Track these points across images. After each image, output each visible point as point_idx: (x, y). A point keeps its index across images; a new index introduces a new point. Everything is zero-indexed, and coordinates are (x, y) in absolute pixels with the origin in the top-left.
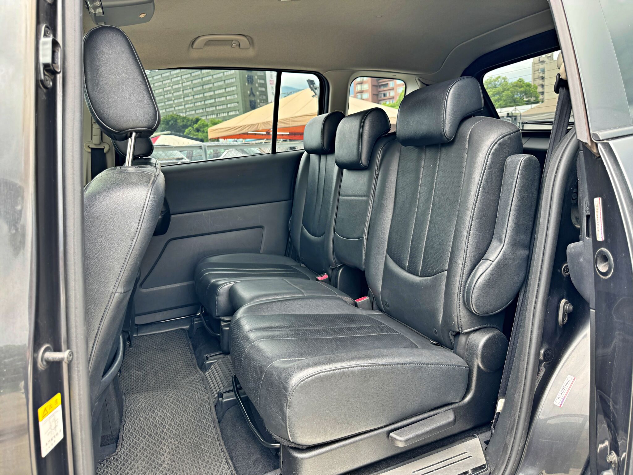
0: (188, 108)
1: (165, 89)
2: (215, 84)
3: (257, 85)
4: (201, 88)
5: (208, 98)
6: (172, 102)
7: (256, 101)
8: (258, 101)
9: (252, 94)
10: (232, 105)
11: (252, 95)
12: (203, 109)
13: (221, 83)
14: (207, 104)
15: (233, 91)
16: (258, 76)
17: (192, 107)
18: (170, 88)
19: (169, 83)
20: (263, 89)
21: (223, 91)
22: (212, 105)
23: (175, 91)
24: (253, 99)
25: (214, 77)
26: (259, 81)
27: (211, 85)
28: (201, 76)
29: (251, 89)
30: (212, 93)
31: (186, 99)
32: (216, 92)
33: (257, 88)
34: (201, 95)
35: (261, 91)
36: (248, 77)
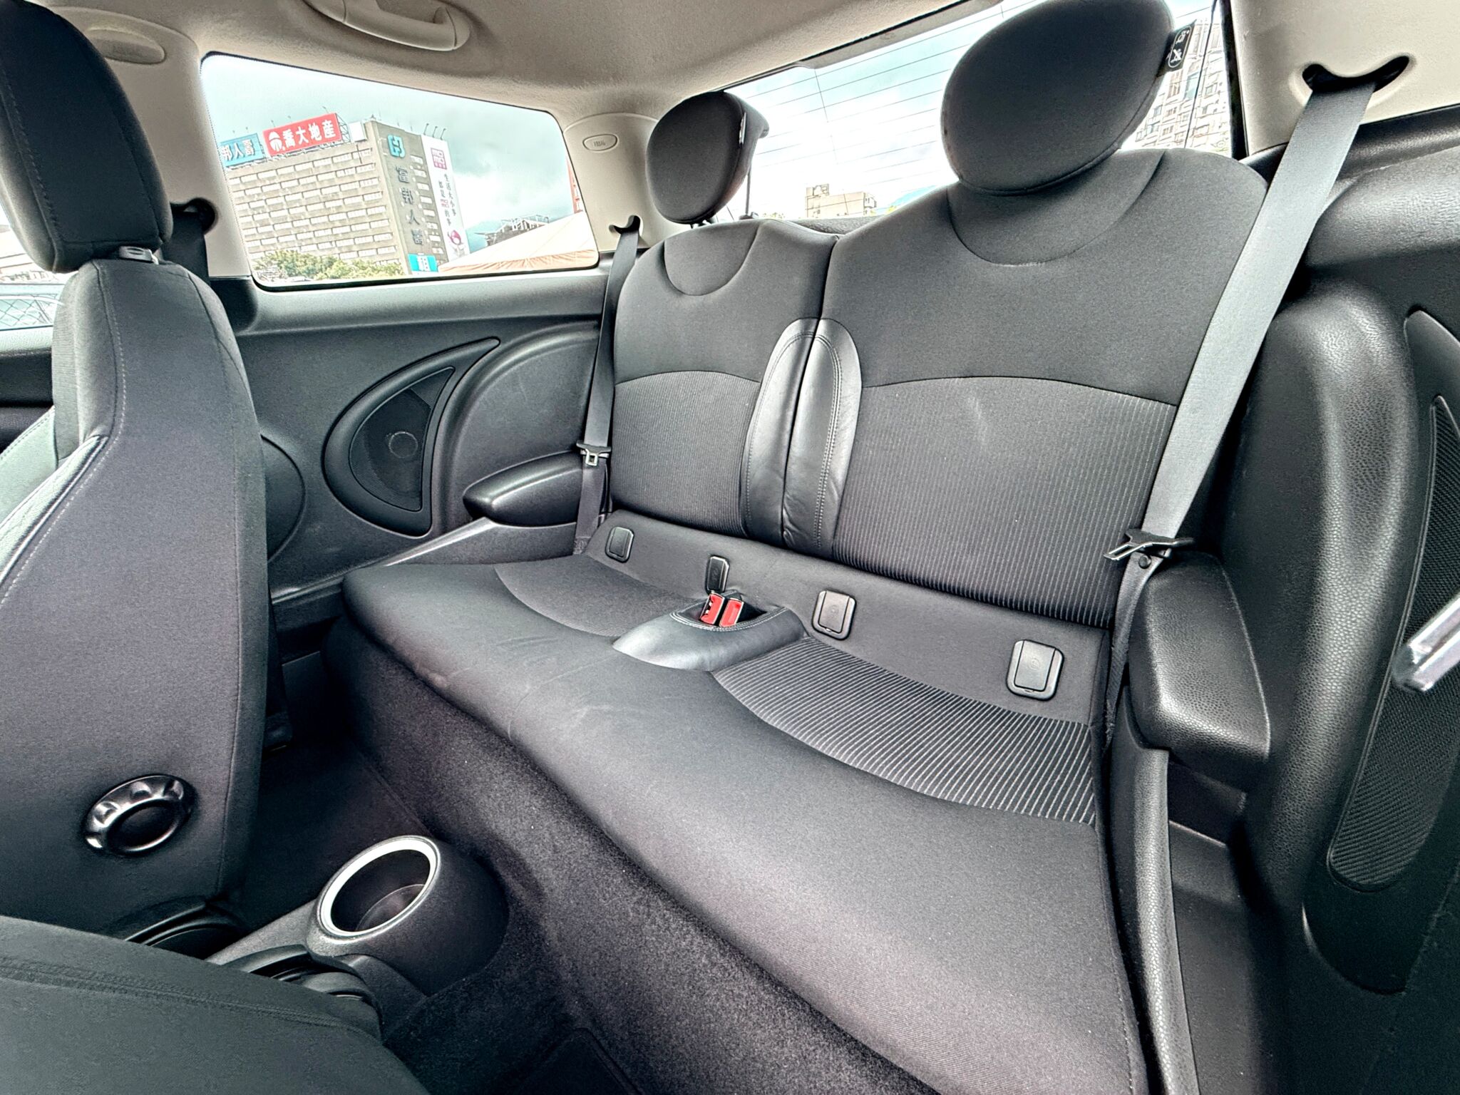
0: (302, 240)
1: (253, 205)
2: (347, 202)
3: (420, 206)
4: (321, 206)
5: (338, 224)
6: (270, 228)
7: (422, 233)
8: (426, 233)
9: (414, 220)
10: (383, 237)
11: (414, 223)
12: (331, 242)
13: (359, 200)
14: (337, 235)
15: (381, 214)
16: (419, 191)
17: (310, 239)
18: (262, 203)
19: (258, 194)
20: (432, 213)
21: (363, 213)
22: (346, 236)
23: (272, 209)
24: (416, 228)
25: (343, 188)
26: (423, 199)
27: (340, 203)
28: (318, 186)
31: (296, 224)
33: (421, 211)
34: (325, 219)
35: (428, 216)
36: (403, 192)
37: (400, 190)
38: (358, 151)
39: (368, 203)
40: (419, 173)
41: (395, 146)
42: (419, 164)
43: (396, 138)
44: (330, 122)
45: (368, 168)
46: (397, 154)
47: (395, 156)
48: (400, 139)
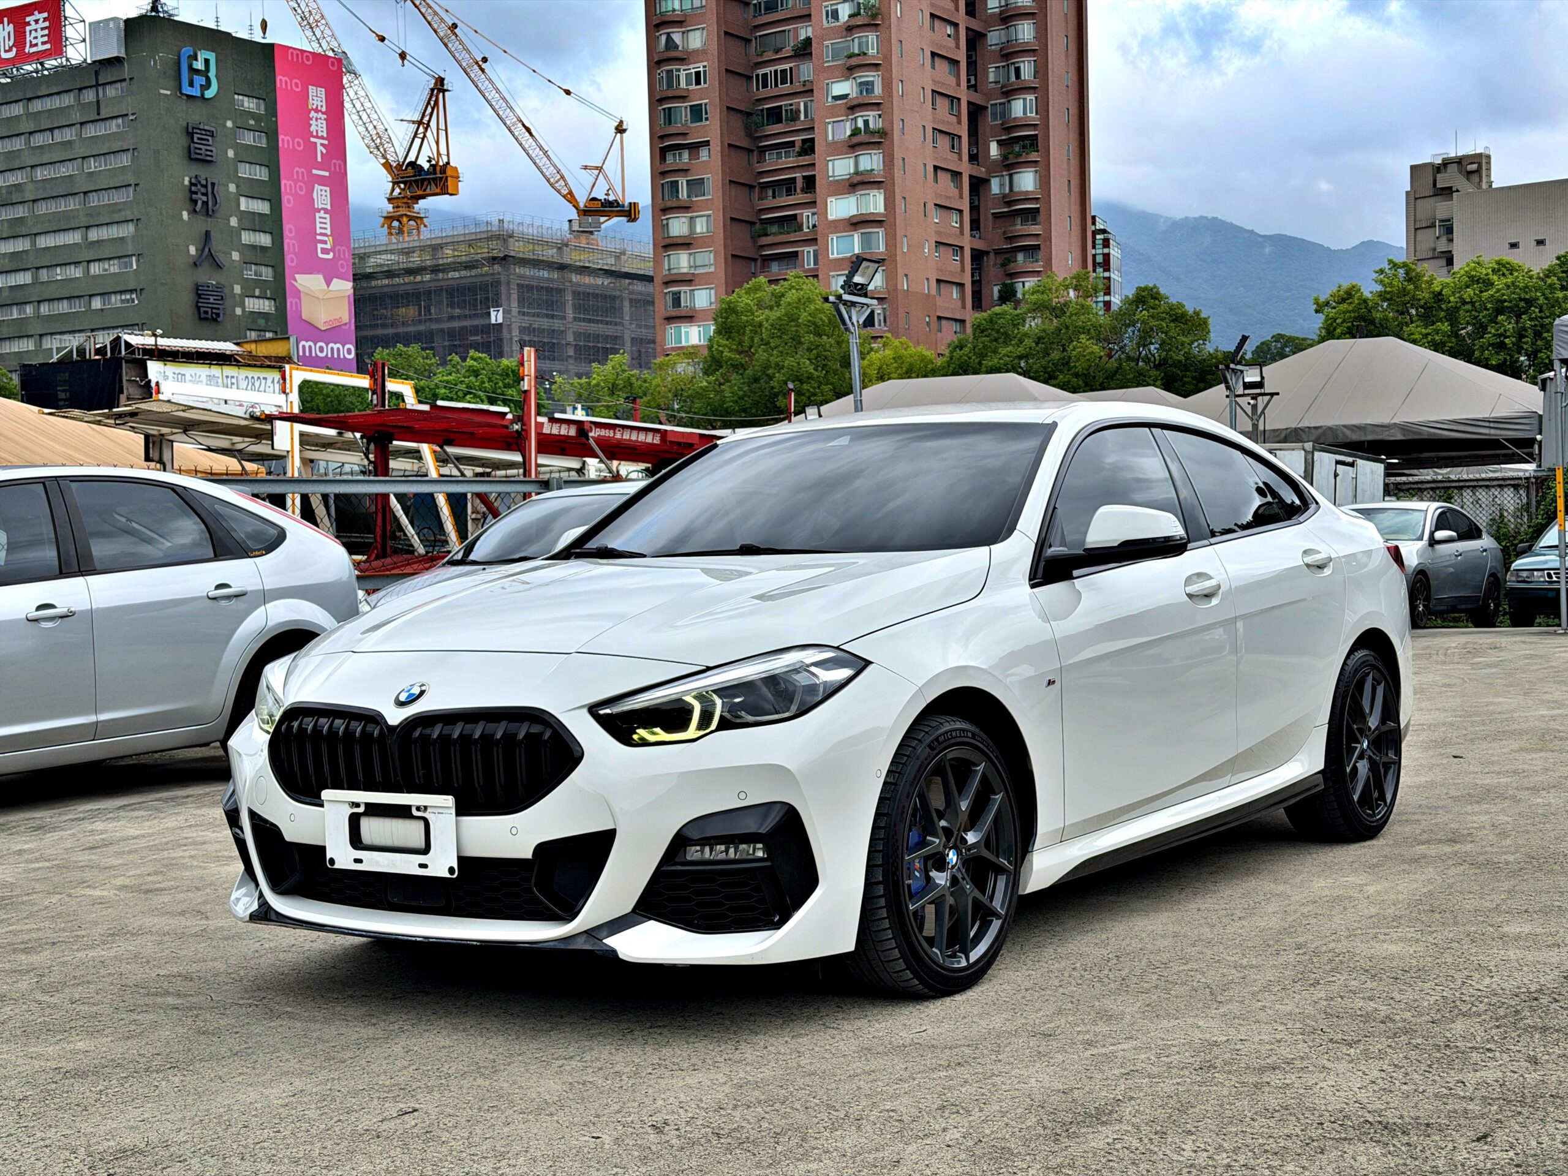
2: (42, 209)
3: (234, 222)
5: (7, 264)
7: (225, 290)
8: (237, 289)
9: (209, 257)
10: (115, 300)
11: (206, 264)
13: (72, 204)
15: (122, 239)
16: (239, 182)
20: (265, 240)
21: (73, 238)
24: (210, 278)
25: (40, 174)
26: (244, 204)
29: (207, 234)
30: (21, 245)
32: (43, 242)
33: (236, 233)
35: (253, 247)
36: (192, 184)
37: (187, 182)
38: (97, 85)
39: (96, 211)
40: (249, 139)
41: (197, 71)
42: (252, 115)
43: (202, 55)
44: (45, 15)
45: (114, 126)
46: (195, 92)
47: (189, 97)
48: (212, 57)
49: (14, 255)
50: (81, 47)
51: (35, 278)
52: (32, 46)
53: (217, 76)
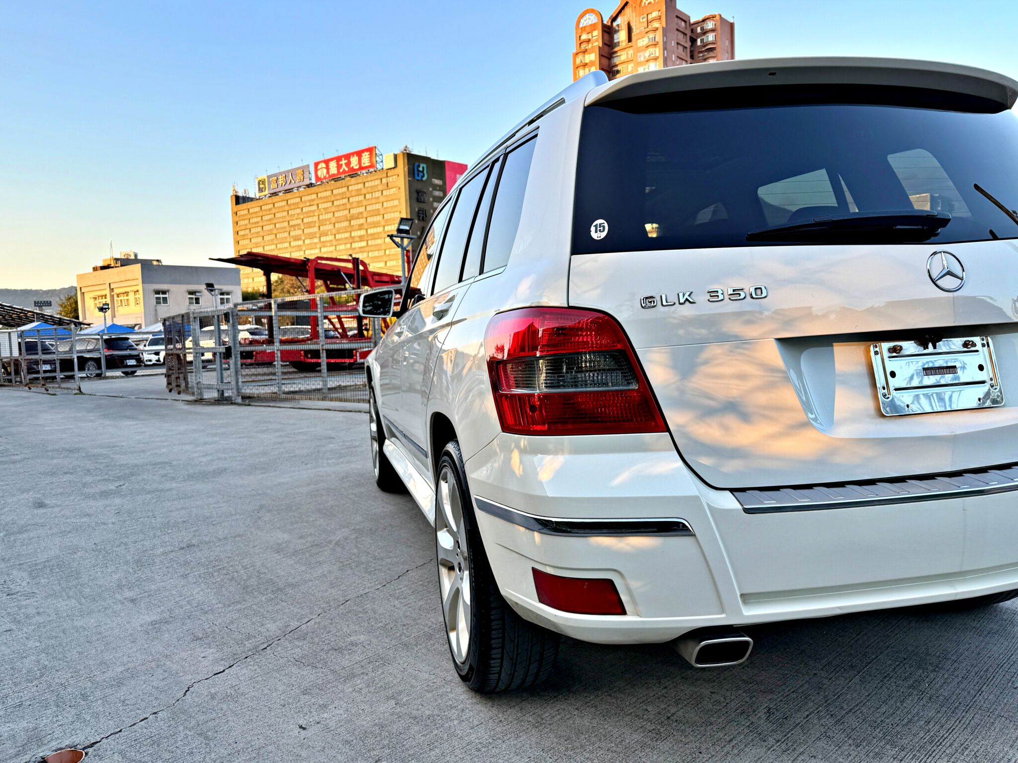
2: (369, 220)
4: (346, 224)
5: (357, 239)
14: (355, 249)
18: (299, 221)
19: (298, 214)
23: (306, 226)
25: (368, 208)
27: (362, 221)
28: (348, 207)
30: (363, 232)
32: (370, 231)
34: (347, 235)
36: (419, 211)
37: (417, 210)
38: (387, 177)
39: (387, 221)
41: (420, 171)
42: (438, 185)
43: (421, 165)
44: (368, 153)
45: (393, 191)
46: (419, 178)
47: (418, 180)
48: (425, 166)
49: (360, 237)
50: (381, 164)
51: (367, 244)
52: (364, 164)
53: (427, 173)
